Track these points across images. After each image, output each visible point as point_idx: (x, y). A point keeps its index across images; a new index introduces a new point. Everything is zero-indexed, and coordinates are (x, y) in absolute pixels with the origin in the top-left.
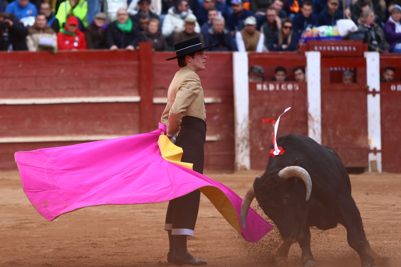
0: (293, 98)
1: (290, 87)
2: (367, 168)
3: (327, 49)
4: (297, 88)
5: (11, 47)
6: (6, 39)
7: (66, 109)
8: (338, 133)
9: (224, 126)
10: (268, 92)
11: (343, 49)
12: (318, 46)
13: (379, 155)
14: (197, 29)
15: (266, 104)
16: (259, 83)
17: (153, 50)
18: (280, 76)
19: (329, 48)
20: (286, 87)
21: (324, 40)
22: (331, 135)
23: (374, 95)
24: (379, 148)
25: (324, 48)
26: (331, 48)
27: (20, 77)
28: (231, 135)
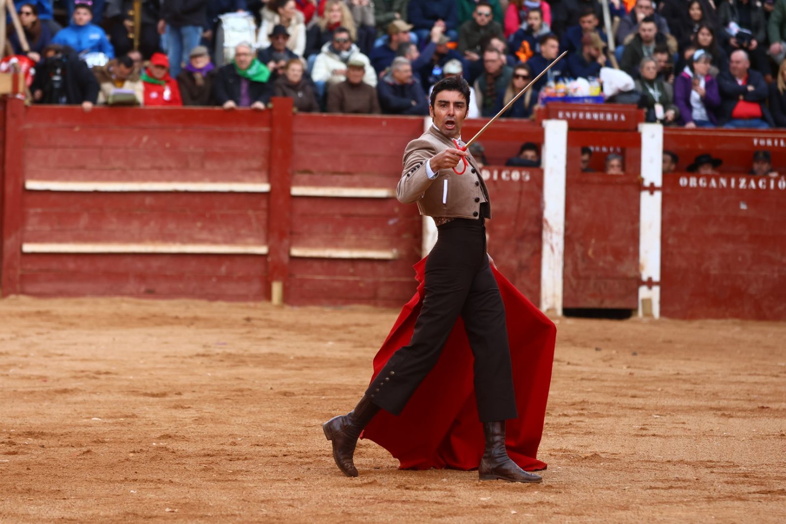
0: (521, 193)
1: (516, 175)
2: (636, 310)
3: (578, 116)
4: (527, 178)
5: (64, 99)
6: (57, 86)
7: (148, 200)
8: (590, 252)
9: (405, 236)
11: (605, 117)
12: (565, 111)
13: (656, 290)
17: (295, 110)
19: (581, 115)
20: (510, 175)
21: (574, 103)
22: (579, 255)
23: (652, 193)
24: (656, 277)
25: (574, 115)
26: (585, 116)
27: (75, 147)
28: (416, 250)
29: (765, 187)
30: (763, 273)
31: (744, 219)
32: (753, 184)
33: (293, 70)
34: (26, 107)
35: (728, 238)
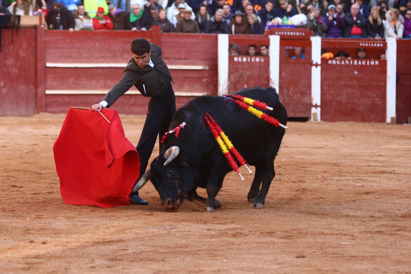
0: (260, 67)
1: (258, 59)
2: (310, 118)
3: (284, 34)
4: (263, 61)
5: (61, 27)
6: (58, 21)
7: (99, 71)
8: (290, 93)
9: (210, 86)
10: (242, 62)
11: (296, 34)
12: (278, 31)
13: (319, 110)
14: (193, 17)
15: (240, 71)
16: (236, 56)
17: (162, 31)
18: (252, 51)
19: (286, 33)
20: (255, 60)
21: (282, 28)
22: (285, 94)
23: (316, 67)
24: (319, 104)
25: (283, 33)
26: (287, 33)
27: (67, 48)
28: (215, 92)
29: (365, 64)
30: (364, 102)
31: (356, 78)
32: (360, 63)
33: (162, 14)
34: (46, 31)
35: (350, 86)
